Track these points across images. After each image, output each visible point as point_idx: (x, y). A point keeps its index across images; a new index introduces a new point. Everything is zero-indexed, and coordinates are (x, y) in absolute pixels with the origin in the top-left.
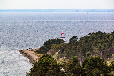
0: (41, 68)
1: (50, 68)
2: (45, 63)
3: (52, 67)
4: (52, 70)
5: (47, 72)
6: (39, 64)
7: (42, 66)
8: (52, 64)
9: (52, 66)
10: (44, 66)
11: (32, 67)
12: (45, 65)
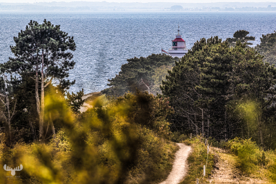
0: (205, 79)
1: (238, 78)
2: (216, 60)
3: (245, 72)
4: (245, 85)
5: (227, 94)
6: (193, 67)
7: (207, 73)
8: (243, 63)
9: (246, 69)
10: (214, 71)
11: (167, 77)
12: (220, 65)
